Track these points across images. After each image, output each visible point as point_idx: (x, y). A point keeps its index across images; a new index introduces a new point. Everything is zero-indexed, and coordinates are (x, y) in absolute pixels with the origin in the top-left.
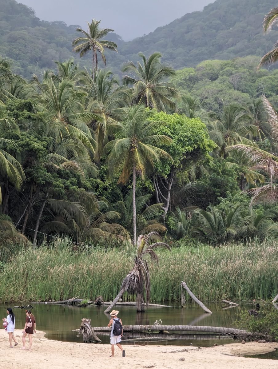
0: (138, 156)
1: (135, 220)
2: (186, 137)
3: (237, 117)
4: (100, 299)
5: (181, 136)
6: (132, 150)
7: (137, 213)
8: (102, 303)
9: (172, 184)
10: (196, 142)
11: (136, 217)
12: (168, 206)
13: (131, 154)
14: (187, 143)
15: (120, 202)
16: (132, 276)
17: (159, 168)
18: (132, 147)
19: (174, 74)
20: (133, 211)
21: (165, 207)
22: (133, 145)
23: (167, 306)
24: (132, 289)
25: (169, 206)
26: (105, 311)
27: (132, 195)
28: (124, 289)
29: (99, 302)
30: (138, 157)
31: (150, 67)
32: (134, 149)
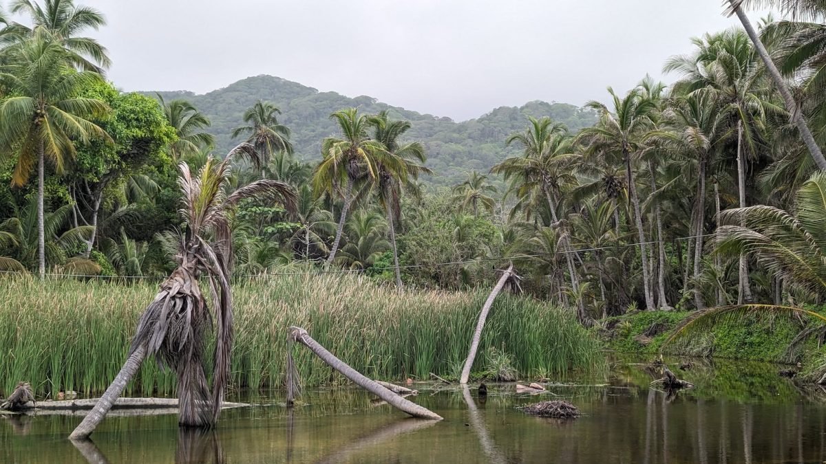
0: (48, 130)
1: (42, 251)
2: (133, 112)
3: (186, 119)
4: (22, 394)
5: (124, 110)
6: (37, 121)
7: (46, 241)
8: (30, 403)
9: (100, 200)
10: (149, 123)
11: (46, 247)
12: (93, 238)
13: (36, 128)
14: (135, 123)
15: (13, 219)
16: (173, 298)
17: (85, 162)
18: (36, 115)
19: (101, 21)
20: (38, 234)
21: (88, 240)
22: (39, 111)
23: (244, 405)
24: (176, 344)
25: (95, 237)
26: (74, 434)
27: (37, 206)
28: (147, 345)
29: (19, 401)
30: (50, 132)
31: (58, 8)
32: (41, 119)
